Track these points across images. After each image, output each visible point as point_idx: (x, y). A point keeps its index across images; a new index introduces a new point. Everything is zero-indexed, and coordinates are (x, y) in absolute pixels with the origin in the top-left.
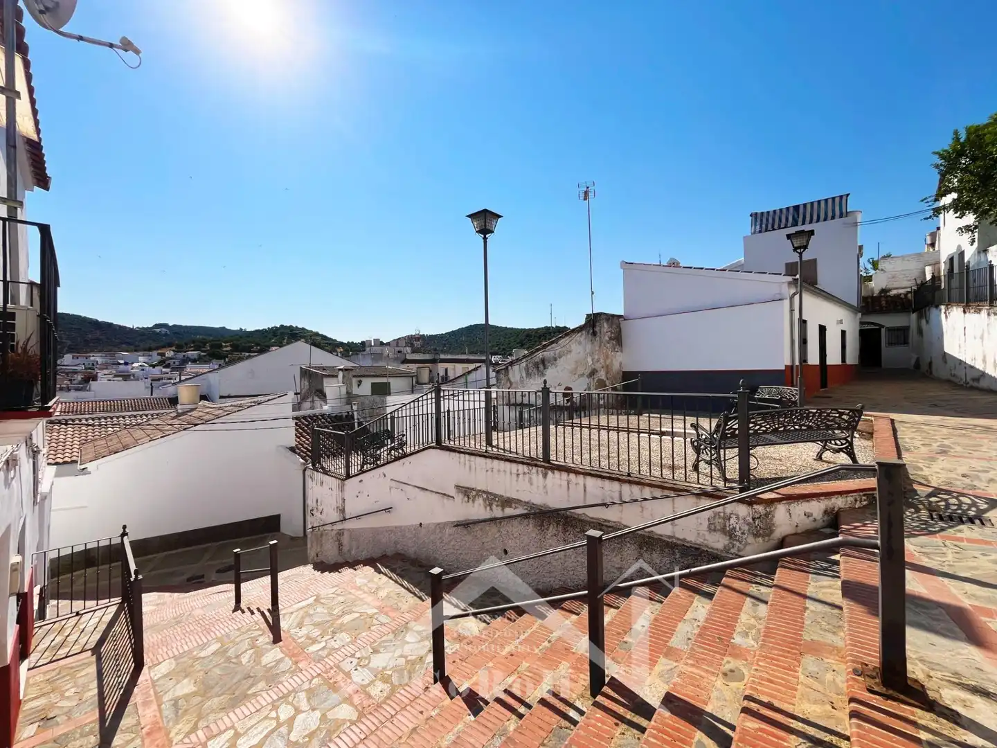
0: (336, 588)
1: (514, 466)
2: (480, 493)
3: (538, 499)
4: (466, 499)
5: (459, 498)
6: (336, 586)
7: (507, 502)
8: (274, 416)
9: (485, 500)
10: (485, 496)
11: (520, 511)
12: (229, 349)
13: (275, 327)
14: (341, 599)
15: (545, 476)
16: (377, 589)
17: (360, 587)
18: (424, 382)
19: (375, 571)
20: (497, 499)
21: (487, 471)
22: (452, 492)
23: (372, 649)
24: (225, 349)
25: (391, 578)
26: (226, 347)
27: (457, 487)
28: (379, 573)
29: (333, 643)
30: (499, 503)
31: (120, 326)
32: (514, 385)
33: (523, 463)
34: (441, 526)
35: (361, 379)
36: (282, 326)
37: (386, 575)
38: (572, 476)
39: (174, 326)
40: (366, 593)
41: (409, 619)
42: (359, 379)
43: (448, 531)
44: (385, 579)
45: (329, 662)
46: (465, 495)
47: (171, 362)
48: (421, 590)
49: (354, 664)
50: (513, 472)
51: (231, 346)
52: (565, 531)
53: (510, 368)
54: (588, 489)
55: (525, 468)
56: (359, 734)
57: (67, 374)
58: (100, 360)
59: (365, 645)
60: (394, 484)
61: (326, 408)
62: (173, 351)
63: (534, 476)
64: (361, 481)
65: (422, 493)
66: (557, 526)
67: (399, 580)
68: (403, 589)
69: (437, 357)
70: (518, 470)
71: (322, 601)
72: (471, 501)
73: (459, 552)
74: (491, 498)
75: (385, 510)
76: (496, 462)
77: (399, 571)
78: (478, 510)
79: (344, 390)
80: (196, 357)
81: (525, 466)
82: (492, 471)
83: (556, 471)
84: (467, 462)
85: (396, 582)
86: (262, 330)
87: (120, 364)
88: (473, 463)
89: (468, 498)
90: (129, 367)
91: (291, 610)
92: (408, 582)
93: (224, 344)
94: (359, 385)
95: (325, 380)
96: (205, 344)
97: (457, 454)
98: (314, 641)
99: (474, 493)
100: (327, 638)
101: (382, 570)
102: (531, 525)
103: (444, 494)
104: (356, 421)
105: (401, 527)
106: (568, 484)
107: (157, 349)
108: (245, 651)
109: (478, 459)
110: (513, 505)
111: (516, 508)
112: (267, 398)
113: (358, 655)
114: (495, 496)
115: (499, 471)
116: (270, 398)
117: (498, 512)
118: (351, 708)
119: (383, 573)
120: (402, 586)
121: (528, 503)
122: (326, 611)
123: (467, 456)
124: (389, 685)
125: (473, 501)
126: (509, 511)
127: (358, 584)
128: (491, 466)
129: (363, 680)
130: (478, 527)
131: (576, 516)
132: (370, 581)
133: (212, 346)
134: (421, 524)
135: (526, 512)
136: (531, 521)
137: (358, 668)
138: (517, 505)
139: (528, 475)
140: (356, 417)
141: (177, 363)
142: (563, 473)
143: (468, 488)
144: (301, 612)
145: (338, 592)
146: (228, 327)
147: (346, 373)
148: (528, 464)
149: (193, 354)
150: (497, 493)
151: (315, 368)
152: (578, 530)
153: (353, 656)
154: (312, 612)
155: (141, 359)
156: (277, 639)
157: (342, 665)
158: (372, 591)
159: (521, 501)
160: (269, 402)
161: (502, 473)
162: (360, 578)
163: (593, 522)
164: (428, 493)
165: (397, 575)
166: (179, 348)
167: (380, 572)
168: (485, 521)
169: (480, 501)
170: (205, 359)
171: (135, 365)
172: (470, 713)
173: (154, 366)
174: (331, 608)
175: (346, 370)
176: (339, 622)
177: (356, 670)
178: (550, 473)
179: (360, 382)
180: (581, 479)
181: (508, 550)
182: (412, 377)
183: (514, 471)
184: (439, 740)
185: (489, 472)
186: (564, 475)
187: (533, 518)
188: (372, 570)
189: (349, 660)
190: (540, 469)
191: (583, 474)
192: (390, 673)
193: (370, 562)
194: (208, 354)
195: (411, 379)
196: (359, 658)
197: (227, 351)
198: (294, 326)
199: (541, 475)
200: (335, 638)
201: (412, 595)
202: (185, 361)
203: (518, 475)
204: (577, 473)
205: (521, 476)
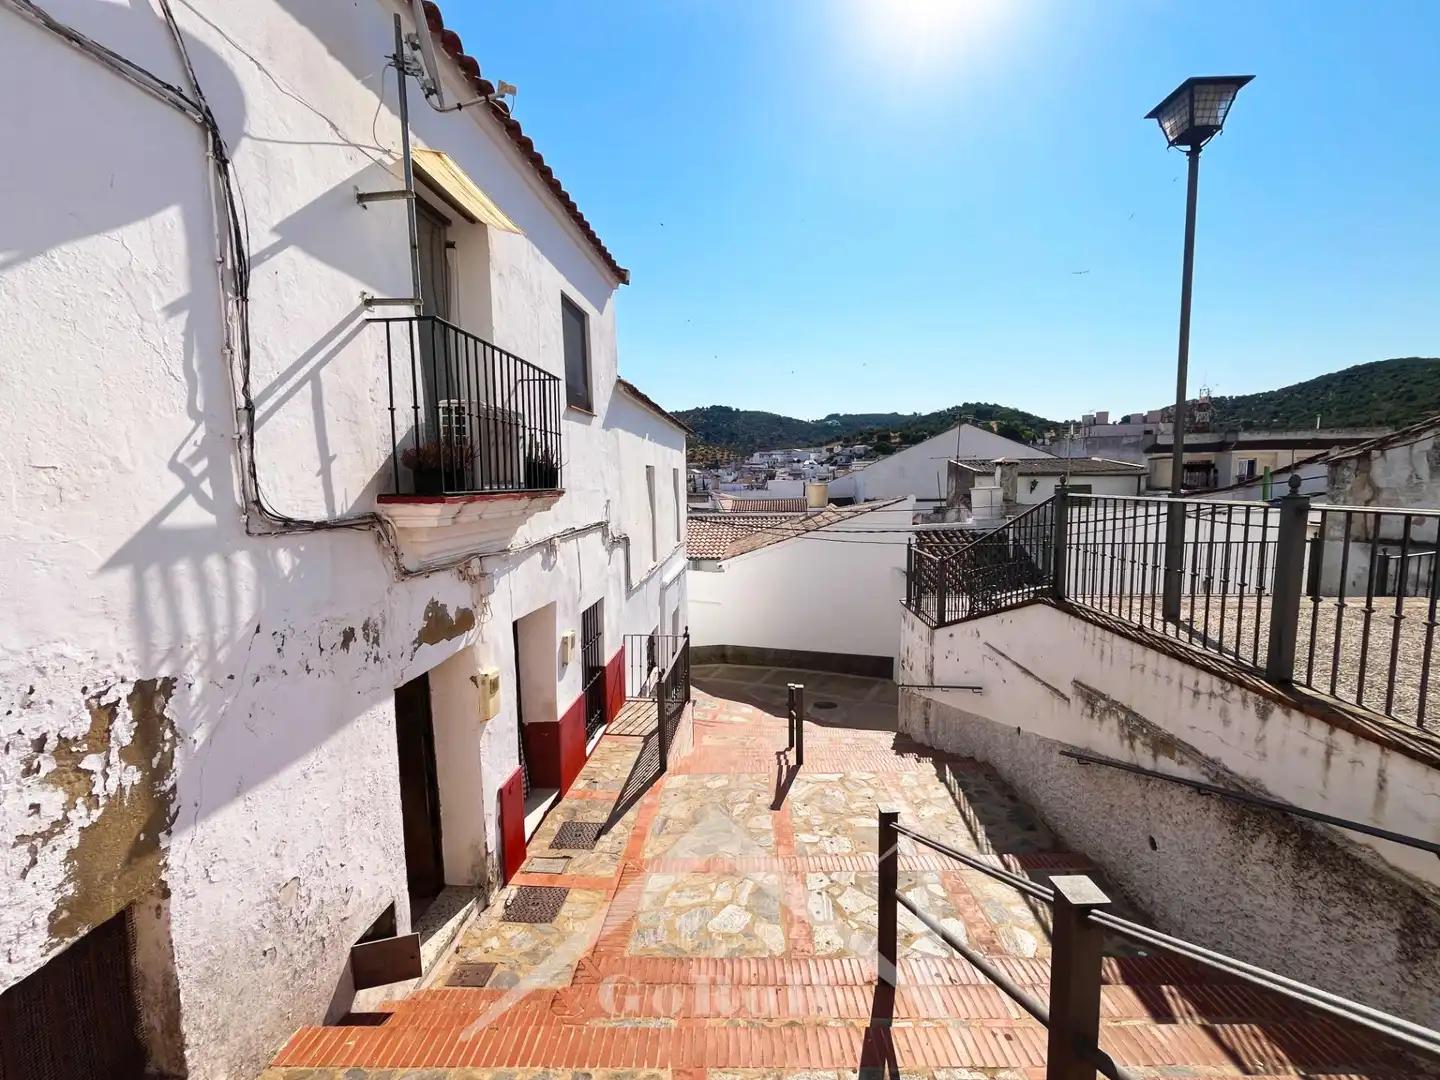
0: (873, 776)
1: (1190, 673)
2: (1113, 707)
3: (1240, 763)
4: (1089, 711)
5: (1078, 704)
6: (874, 772)
7: (1165, 744)
8: (884, 528)
9: (1122, 724)
10: (1123, 717)
11: (1187, 772)
12: (898, 440)
13: (956, 407)
14: (870, 792)
15: (1264, 714)
16: (924, 801)
17: (902, 788)
18: (1163, 485)
19: (937, 775)
20: (1145, 731)
21: (1132, 668)
22: (1068, 690)
23: (856, 877)
24: (893, 441)
25: (953, 794)
26: (895, 437)
27: (1077, 683)
28: (941, 781)
29: (827, 843)
30: (1148, 741)
31: (798, 421)
32: (1385, 496)
33: (1208, 669)
34: (1049, 745)
35: (1038, 479)
36: (965, 404)
37: (948, 787)
38: (1343, 737)
39: (845, 416)
40: (906, 800)
41: (933, 868)
42: (1032, 479)
43: (1056, 757)
44: (943, 791)
45: (799, 865)
46: (1088, 702)
47: (838, 458)
48: (988, 835)
49: (823, 885)
50: (1184, 684)
51: (900, 436)
52: (1300, 866)
53: (1375, 453)
54: (1391, 785)
55: (1216, 684)
56: (752, 975)
57: (754, 472)
58: (780, 458)
59: (851, 869)
60: (987, 651)
61: (970, 522)
62: (842, 446)
63: (1235, 708)
64: (951, 635)
65: (1022, 676)
66: (1279, 842)
67: (964, 804)
68: (961, 820)
69: (1230, 438)
70: (1197, 684)
71: (847, 783)
72: (1096, 715)
73: (1072, 803)
74: (1135, 725)
75: (973, 688)
76: (1151, 654)
77: (971, 790)
78: (1106, 739)
79: (999, 494)
80: (862, 452)
81: (1215, 680)
82: (1142, 670)
83: (1295, 713)
84: (1098, 642)
85: (958, 804)
86: (940, 413)
87: (794, 462)
88: (1107, 647)
89: (1093, 710)
90: (801, 465)
91: (809, 778)
92: (975, 813)
93: (892, 435)
94: (1032, 489)
95: (977, 480)
96: (871, 435)
97: (1083, 623)
98: (810, 829)
99: (1102, 704)
100: (825, 833)
101: (948, 777)
102: (1212, 814)
103: (1056, 690)
104: (1011, 542)
105: (993, 723)
106: (1328, 754)
107: (827, 443)
108: (742, 802)
109: (1117, 639)
110: (1177, 755)
111: (1181, 763)
112: (882, 504)
113: (834, 876)
114: (1144, 723)
115: (1156, 674)
116: (886, 503)
117: (1146, 760)
118: (782, 937)
119: (946, 783)
120: (963, 815)
121: (1213, 762)
122: (843, 799)
123: (1098, 629)
124: (842, 942)
125: (1101, 719)
126: (1167, 765)
127: (903, 783)
128: (1141, 660)
129: (818, 913)
130: (1106, 771)
131: (1340, 845)
132: (924, 787)
133: (880, 438)
134: (1019, 729)
135: (1204, 780)
136: (1214, 804)
137: (824, 893)
138: (1185, 758)
139: (1220, 700)
140: (1011, 537)
141: (844, 460)
142: (1315, 722)
143: (1095, 692)
144: (817, 788)
145: (872, 782)
146: (899, 413)
147: (1006, 469)
148: (1222, 676)
149: (859, 448)
150: (1148, 718)
151: (970, 463)
152: (1341, 880)
153: (828, 873)
154: (828, 791)
155: (813, 456)
156: (776, 806)
157: (810, 876)
158: (916, 802)
159: (1200, 754)
160: (885, 508)
161: (1162, 681)
162: (910, 775)
163: (1392, 881)
164: (1029, 678)
165: (964, 795)
166: (847, 442)
167: (943, 779)
168: (1117, 765)
169: (1112, 723)
170: (872, 454)
171: (807, 463)
172: (858, 1069)
173: (822, 464)
174: (851, 799)
175: (1009, 464)
176: (852, 821)
177: (819, 893)
178: (1277, 713)
179: (1034, 484)
180: (1371, 753)
181: (1159, 842)
182: (1139, 476)
183: (1189, 682)
184: (787, 1066)
185: (1137, 671)
186: (1319, 729)
187: (1219, 800)
188: (933, 770)
189: (821, 875)
190: (1251, 694)
191: (1377, 740)
192: (855, 926)
193: (941, 759)
194: (874, 449)
195: (1136, 479)
196: (832, 882)
197: (895, 443)
198: (983, 403)
199: (1252, 708)
200: (834, 839)
201: (969, 835)
202: (850, 458)
203: (1197, 693)
204: (1361, 734)
205: (1204, 698)
